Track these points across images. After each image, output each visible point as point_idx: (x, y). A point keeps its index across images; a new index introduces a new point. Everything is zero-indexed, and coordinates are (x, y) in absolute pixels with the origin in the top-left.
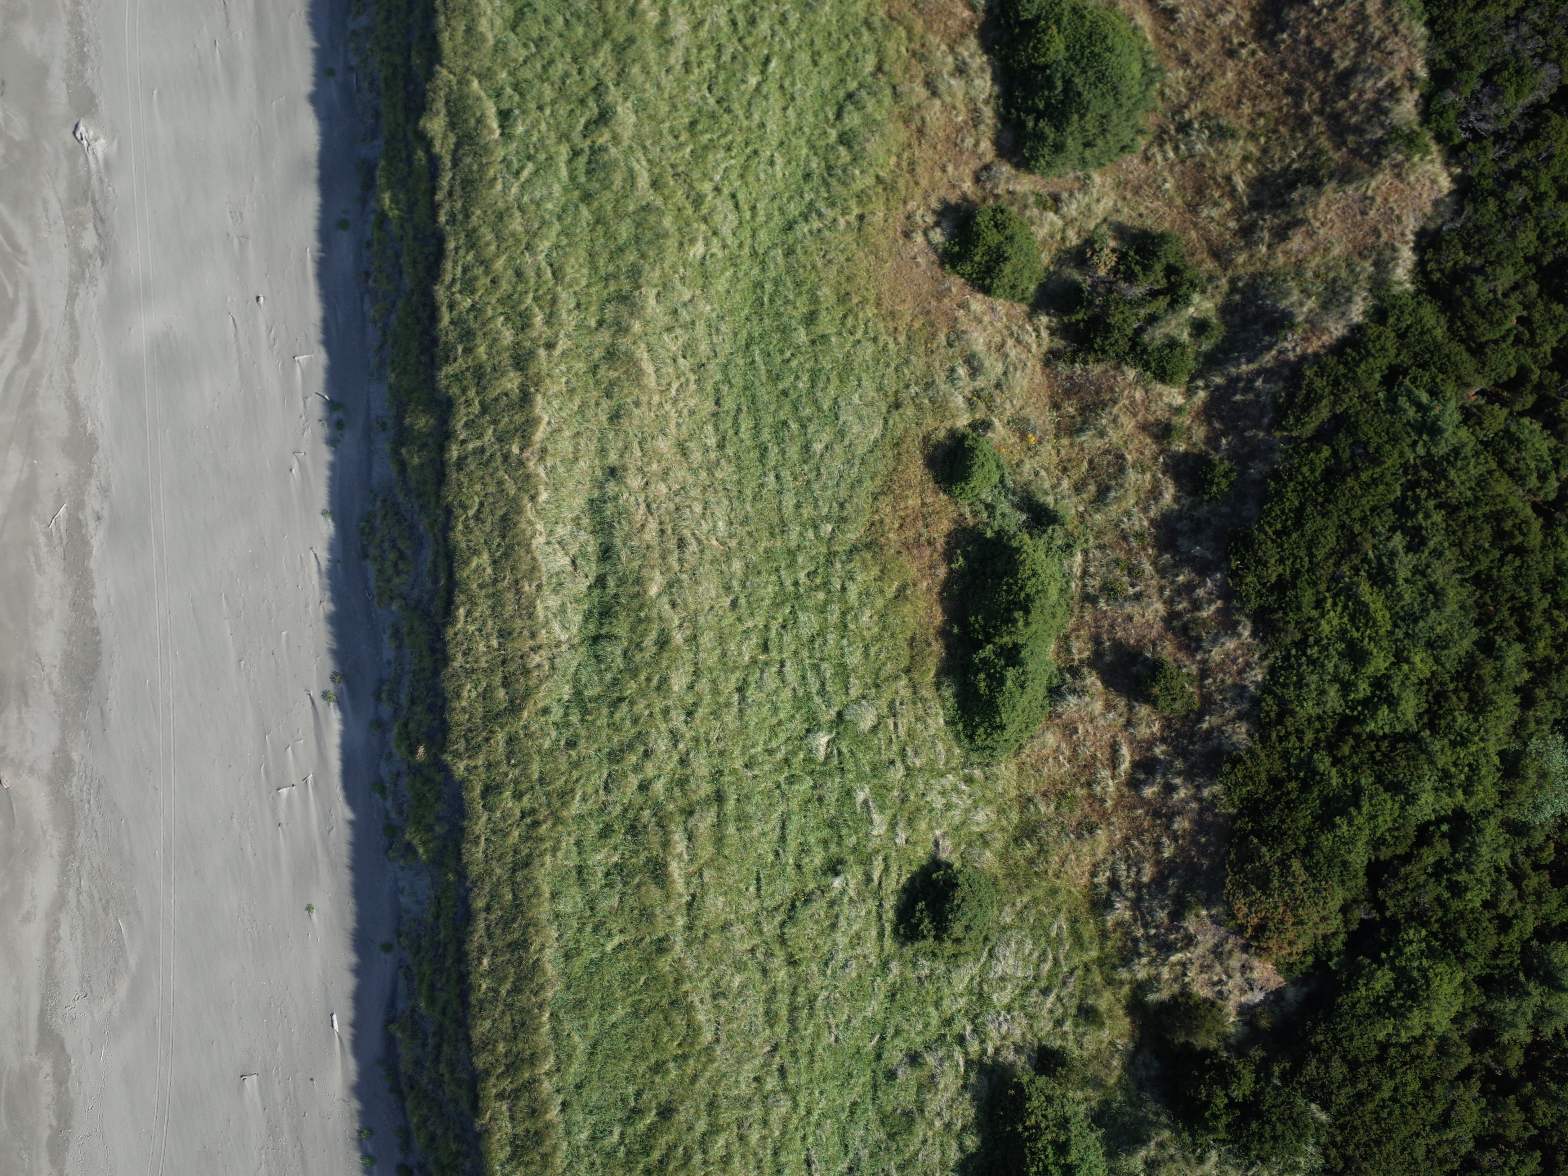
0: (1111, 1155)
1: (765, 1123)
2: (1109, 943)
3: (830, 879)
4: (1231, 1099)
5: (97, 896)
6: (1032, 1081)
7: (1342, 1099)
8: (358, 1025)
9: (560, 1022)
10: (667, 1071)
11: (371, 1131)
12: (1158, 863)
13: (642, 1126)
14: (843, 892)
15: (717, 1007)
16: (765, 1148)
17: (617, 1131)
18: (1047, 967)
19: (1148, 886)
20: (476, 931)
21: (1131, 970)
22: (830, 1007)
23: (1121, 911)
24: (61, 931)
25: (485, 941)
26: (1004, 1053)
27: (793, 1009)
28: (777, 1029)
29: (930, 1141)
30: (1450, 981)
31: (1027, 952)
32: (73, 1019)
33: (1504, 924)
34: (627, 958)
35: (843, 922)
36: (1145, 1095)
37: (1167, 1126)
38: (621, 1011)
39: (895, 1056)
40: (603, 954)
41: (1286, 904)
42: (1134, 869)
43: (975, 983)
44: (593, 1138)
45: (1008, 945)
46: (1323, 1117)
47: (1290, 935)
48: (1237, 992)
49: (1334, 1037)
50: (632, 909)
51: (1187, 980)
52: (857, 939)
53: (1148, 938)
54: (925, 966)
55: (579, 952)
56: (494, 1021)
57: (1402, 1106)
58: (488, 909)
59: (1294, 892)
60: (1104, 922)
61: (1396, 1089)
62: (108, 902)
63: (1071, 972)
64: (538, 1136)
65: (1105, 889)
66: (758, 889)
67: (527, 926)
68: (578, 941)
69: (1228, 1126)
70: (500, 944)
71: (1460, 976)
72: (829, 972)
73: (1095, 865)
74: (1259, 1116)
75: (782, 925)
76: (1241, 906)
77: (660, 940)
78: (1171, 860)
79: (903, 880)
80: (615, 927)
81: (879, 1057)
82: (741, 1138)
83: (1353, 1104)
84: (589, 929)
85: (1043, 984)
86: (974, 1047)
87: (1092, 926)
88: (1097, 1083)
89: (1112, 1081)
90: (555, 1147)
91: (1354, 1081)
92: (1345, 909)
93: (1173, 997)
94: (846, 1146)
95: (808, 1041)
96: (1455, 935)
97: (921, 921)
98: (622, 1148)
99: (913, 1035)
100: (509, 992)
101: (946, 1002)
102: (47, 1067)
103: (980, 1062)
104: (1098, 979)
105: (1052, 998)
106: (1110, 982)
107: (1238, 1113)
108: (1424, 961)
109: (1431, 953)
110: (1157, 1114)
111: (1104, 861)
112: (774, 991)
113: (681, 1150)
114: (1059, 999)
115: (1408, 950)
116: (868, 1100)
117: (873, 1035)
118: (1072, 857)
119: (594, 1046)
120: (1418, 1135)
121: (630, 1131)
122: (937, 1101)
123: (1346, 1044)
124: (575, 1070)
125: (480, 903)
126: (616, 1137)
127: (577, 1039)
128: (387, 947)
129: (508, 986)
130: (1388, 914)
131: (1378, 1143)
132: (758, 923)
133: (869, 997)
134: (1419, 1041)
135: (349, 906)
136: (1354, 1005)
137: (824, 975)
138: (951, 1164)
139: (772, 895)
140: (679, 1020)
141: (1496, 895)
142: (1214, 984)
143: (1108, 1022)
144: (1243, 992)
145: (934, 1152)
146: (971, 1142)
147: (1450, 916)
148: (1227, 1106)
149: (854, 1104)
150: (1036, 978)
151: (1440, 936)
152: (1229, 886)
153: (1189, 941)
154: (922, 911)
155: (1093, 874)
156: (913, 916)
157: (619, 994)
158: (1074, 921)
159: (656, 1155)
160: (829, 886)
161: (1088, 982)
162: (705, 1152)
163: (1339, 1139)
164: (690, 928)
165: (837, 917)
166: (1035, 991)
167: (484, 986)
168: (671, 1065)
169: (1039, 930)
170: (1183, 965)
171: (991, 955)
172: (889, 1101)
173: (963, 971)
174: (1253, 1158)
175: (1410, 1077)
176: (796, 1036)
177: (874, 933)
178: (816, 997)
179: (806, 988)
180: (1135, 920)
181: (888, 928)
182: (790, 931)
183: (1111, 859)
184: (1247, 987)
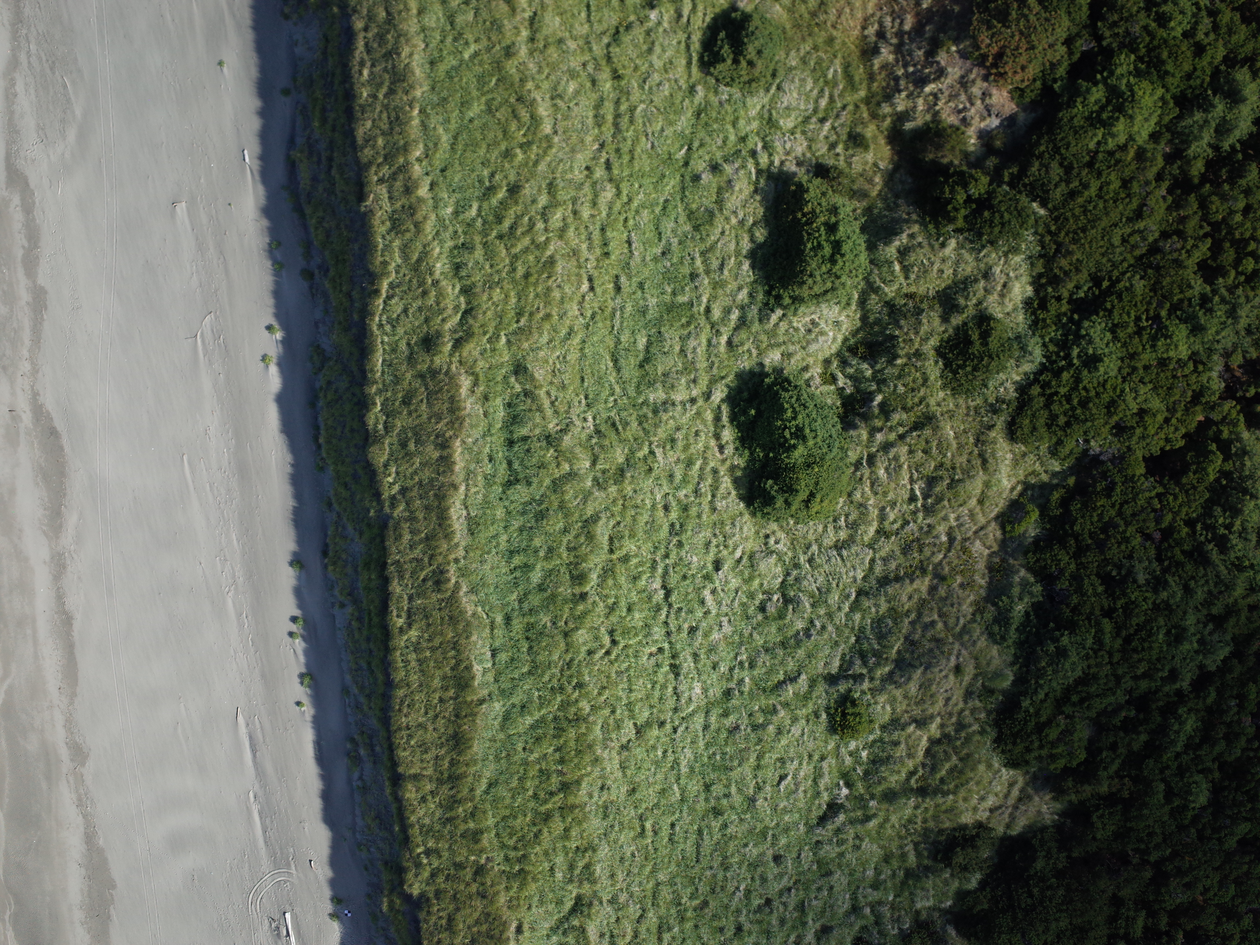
0: (871, 247)
1: (594, 204)
2: (875, 84)
3: (647, 12)
4: (969, 197)
5: (44, 59)
6: (810, 181)
7: (1058, 194)
8: (264, 158)
9: (428, 116)
10: (515, 155)
11: (279, 244)
12: (917, 14)
13: (494, 201)
14: (659, 23)
15: (555, 105)
16: (594, 224)
17: (475, 206)
18: (823, 103)
19: (909, 33)
20: (357, 48)
21: (892, 105)
22: (648, 119)
23: (886, 55)
24: (17, 88)
25: (366, 57)
26: (787, 163)
27: (617, 116)
28: (604, 129)
29: (727, 233)
30: (1151, 95)
31: (808, 88)
32: (33, 161)
33: (1199, 50)
34: (481, 64)
35: (657, 49)
36: (900, 201)
37: (916, 222)
38: (476, 109)
39: (699, 165)
40: (462, 61)
41: (1021, 33)
42: (898, 21)
43: (765, 110)
44: (456, 213)
45: (793, 81)
46: (1042, 212)
47: (1023, 60)
48: (977, 119)
49: (1055, 145)
50: (485, 21)
51: (937, 108)
52: (669, 65)
53: (907, 75)
54: (725, 92)
55: (441, 59)
56: (374, 121)
57: (1105, 201)
58: (366, 29)
59: (1028, 21)
60: (872, 65)
61: (1101, 189)
62: (53, 62)
63: (844, 107)
64: (411, 210)
65: (874, 39)
66: (589, 16)
67: (399, 36)
68: (441, 50)
69: (966, 217)
70: (377, 55)
71: (1160, 92)
72: (647, 87)
73: (866, 20)
74: (991, 207)
75: (608, 45)
76: (984, 38)
77: (509, 47)
78: (929, 10)
79: (708, 19)
80: (470, 38)
81: (686, 164)
82: (575, 213)
83: (1066, 200)
84: (449, 39)
85: (821, 115)
86: (764, 160)
87: (861, 70)
88: (861, 194)
89: (874, 193)
90: (425, 218)
91: (1068, 182)
92: (1069, 42)
93: (926, 124)
94: (660, 234)
95: (629, 142)
96: (1158, 57)
97: (721, 47)
98: (480, 220)
99: (714, 148)
100: (386, 96)
101: (742, 122)
102: (16, 200)
103: (768, 170)
104: (865, 115)
105: (827, 126)
106: (874, 116)
107: (974, 206)
108: (1131, 78)
109: (1138, 73)
110: (908, 214)
111: (873, 15)
112: (602, 100)
113: (526, 218)
114: (833, 128)
115: (1119, 71)
116: (678, 198)
117: (682, 147)
118: (847, 10)
119: (455, 138)
120: (1115, 225)
121: (485, 205)
122: (733, 200)
123: (1063, 151)
124: (440, 156)
125: (359, 25)
126: (474, 212)
127: (441, 130)
128: (286, 92)
129: (384, 90)
130: (1104, 43)
131: (1084, 230)
132: (588, 43)
133: (679, 112)
134: (1123, 148)
135: (252, 59)
136: (1072, 118)
137: (643, 89)
138: (744, 252)
139: (600, 21)
140: (524, 114)
141: (1194, 29)
142: (960, 112)
143: (872, 146)
144: (983, 119)
145: (730, 241)
146: (761, 235)
147: (1156, 43)
148: (965, 202)
149: (666, 201)
150: (815, 111)
151: (1146, 59)
152: (975, 23)
153: (941, 73)
154: (722, 40)
155: (864, 28)
156: (715, 45)
157: (475, 93)
158: (846, 67)
159: (507, 224)
160: (647, 17)
161: (857, 116)
162: (546, 221)
163: (1053, 228)
164: (532, 40)
165: (653, 43)
166: (814, 120)
167: (365, 94)
168: (518, 151)
169: (819, 71)
170: (935, 96)
171: (779, 88)
172: (694, 200)
173: (755, 100)
174: (984, 242)
175: (1113, 177)
176: (619, 137)
177: (684, 62)
178: (635, 107)
179: (628, 100)
180: (897, 61)
181: (695, 58)
182: (615, 50)
183: (878, 14)
184: (985, 114)
